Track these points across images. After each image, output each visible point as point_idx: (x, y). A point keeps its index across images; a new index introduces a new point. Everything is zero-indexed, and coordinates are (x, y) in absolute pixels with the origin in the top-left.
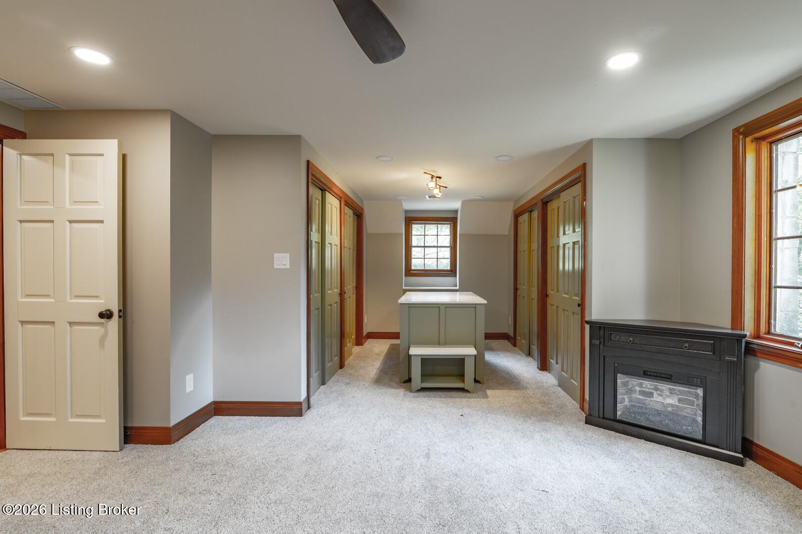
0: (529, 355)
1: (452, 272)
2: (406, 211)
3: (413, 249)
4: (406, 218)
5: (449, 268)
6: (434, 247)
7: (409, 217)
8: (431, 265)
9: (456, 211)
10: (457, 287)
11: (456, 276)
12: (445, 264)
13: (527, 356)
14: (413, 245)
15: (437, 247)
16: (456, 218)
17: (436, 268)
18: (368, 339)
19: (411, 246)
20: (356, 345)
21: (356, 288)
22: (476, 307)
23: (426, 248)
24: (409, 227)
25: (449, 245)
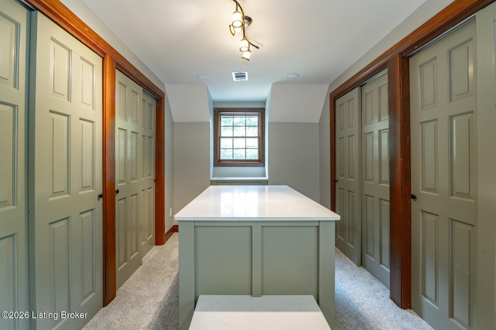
0: (361, 265)
1: (260, 161)
2: (214, 102)
3: (222, 140)
4: (214, 109)
5: (257, 158)
6: (243, 137)
7: (217, 108)
8: (240, 155)
9: (264, 102)
10: (265, 176)
11: (264, 166)
12: (253, 154)
13: (358, 266)
14: (222, 135)
15: (246, 137)
16: (264, 109)
17: (244, 158)
18: (174, 232)
19: (220, 137)
20: (155, 245)
21: (155, 180)
22: (318, 227)
23: (234, 139)
24: (218, 118)
25: (257, 135)
